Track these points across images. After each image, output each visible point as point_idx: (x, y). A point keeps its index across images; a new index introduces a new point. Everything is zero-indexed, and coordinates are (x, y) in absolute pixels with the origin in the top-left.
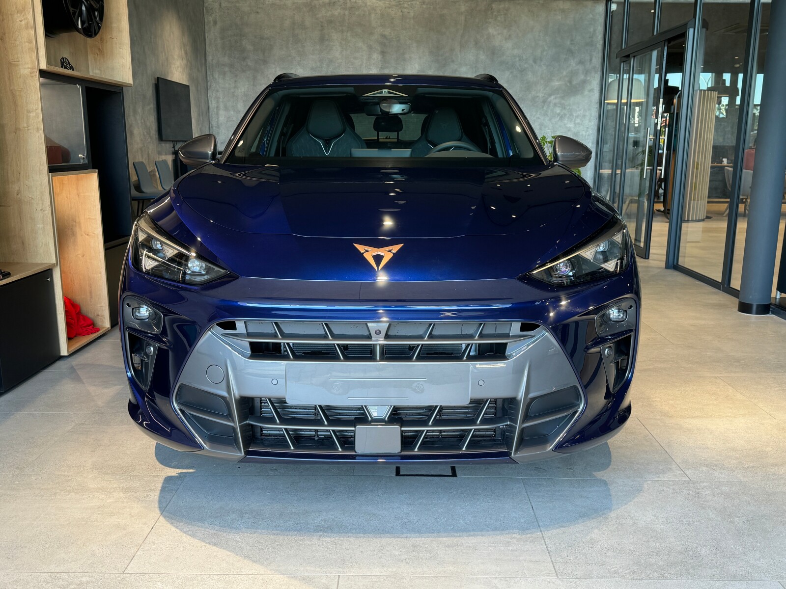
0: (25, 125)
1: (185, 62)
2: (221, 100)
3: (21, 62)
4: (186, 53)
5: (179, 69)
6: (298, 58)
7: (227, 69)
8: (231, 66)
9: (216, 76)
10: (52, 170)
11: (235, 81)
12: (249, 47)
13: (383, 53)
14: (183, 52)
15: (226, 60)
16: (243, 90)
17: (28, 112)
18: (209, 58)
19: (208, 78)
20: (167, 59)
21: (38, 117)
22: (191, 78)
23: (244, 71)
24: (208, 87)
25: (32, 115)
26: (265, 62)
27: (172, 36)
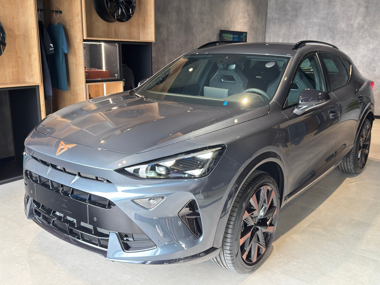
0: (79, 63)
1: (247, 19)
2: (271, 38)
3: (77, 37)
4: (249, 15)
5: (241, 24)
6: (315, 13)
7: (276, 21)
8: (279, 19)
9: (271, 25)
10: (87, 82)
11: (280, 27)
12: (289, 9)
13: (367, 7)
14: (246, 14)
15: (277, 16)
16: (283, 32)
17: (79, 57)
18: (269, 16)
19: (267, 26)
20: (232, 20)
21: (82, 60)
22: (252, 28)
23: (285, 22)
24: (266, 31)
25: (80, 59)
26: (296, 16)
27: (238, 7)
